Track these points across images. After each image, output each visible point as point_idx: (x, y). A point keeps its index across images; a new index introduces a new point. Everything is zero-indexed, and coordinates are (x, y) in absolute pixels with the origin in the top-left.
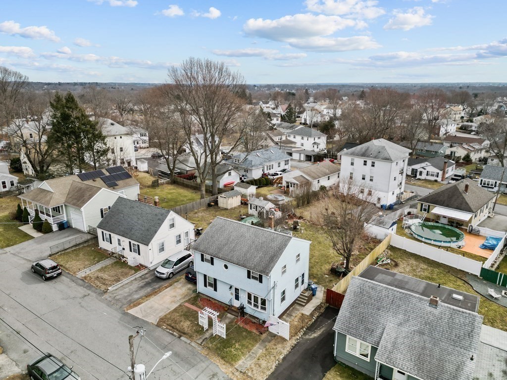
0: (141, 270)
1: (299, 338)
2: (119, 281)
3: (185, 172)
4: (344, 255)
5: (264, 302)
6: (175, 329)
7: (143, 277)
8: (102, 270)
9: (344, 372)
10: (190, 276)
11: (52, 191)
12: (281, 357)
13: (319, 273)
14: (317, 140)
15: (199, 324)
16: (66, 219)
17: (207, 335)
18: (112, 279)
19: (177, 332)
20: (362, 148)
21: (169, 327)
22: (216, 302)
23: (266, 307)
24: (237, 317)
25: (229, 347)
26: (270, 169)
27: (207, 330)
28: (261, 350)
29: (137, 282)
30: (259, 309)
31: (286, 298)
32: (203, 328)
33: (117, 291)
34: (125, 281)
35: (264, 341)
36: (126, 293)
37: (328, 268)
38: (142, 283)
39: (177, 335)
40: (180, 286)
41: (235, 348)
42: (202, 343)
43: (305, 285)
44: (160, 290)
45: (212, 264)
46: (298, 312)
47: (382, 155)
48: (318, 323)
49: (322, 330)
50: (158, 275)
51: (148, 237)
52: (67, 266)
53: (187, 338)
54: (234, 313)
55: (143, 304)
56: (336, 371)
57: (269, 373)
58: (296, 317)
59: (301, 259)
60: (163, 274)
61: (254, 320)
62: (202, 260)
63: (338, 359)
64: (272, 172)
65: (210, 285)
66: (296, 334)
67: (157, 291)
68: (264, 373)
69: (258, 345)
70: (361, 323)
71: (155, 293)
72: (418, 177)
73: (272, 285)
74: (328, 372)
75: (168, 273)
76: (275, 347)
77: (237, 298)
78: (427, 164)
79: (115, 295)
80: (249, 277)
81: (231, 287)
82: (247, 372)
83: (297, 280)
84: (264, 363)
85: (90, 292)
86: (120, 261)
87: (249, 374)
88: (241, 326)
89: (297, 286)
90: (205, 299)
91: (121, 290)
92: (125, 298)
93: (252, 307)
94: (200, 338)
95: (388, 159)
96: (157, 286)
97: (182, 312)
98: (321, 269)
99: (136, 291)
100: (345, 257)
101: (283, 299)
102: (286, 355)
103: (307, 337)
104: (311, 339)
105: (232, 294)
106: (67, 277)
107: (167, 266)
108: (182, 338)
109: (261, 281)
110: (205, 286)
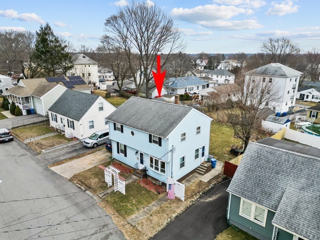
0: (73, 141)
1: (194, 200)
2: (53, 147)
3: (131, 89)
4: (243, 139)
5: (163, 165)
6: (84, 184)
7: (74, 146)
8: (45, 139)
9: (237, 236)
10: (109, 146)
11: (25, 87)
12: (174, 215)
13: (220, 153)
14: (228, 78)
15: (106, 181)
16: (33, 108)
17: (109, 191)
18: (49, 145)
19: (85, 186)
20: (262, 69)
21: (79, 182)
22: (126, 166)
23: (165, 169)
24: (141, 178)
25: (126, 202)
26: (191, 90)
27: (111, 187)
28: (156, 208)
29: (67, 148)
30: (159, 172)
31: (186, 164)
32: (107, 185)
33: (49, 153)
34: (58, 147)
35: (160, 200)
36: (55, 155)
37: (228, 150)
38: (71, 149)
39: (84, 188)
40: (101, 153)
41: (131, 203)
42: (102, 197)
43: (205, 158)
44: (83, 155)
45: (122, 132)
46: (197, 179)
47: (278, 73)
48: (215, 190)
49: (218, 196)
50: (85, 144)
51: (80, 115)
52: (20, 136)
53: (91, 192)
54: (138, 175)
55: (65, 164)
56: (228, 234)
57: (159, 229)
58: (194, 182)
59: (201, 132)
60: (89, 143)
61: (154, 182)
62: (115, 129)
63: (231, 222)
64: (192, 92)
65: (122, 152)
66: (192, 196)
67: (81, 156)
68: (153, 228)
69: (154, 203)
70: (258, 186)
71: (78, 157)
72: (305, 99)
73: (170, 148)
74: (220, 234)
75: (92, 143)
76: (169, 206)
77: (142, 162)
78: (312, 90)
79: (46, 156)
80: (150, 141)
81: (137, 152)
82: (137, 226)
83: (197, 150)
84: (155, 219)
85: (28, 153)
86: (60, 134)
87: (139, 228)
88: (142, 186)
89: (197, 156)
90: (117, 163)
91: (52, 153)
92: (53, 158)
93: (154, 169)
94: (103, 193)
95: (284, 76)
96: (82, 152)
97: (94, 171)
98: (222, 150)
99: (64, 155)
100: (244, 140)
101: (182, 165)
102: (180, 214)
103: (202, 200)
104: (207, 202)
105: (138, 158)
106: (16, 142)
107: (94, 138)
108: (87, 192)
109: (160, 145)
110: (118, 152)
